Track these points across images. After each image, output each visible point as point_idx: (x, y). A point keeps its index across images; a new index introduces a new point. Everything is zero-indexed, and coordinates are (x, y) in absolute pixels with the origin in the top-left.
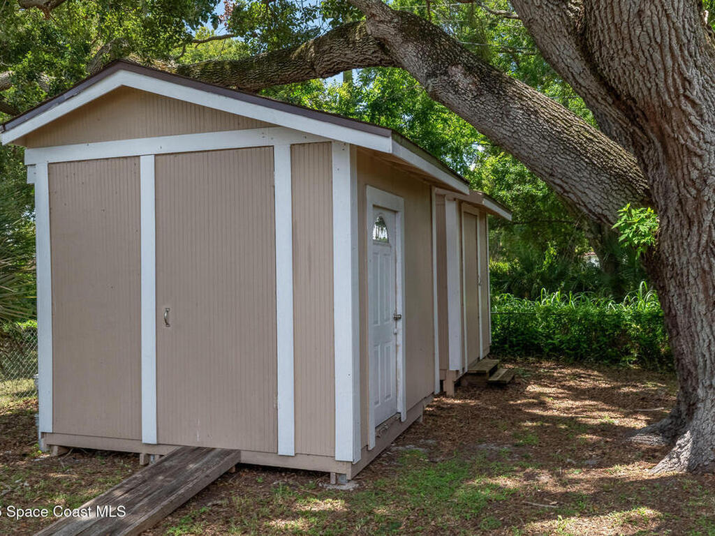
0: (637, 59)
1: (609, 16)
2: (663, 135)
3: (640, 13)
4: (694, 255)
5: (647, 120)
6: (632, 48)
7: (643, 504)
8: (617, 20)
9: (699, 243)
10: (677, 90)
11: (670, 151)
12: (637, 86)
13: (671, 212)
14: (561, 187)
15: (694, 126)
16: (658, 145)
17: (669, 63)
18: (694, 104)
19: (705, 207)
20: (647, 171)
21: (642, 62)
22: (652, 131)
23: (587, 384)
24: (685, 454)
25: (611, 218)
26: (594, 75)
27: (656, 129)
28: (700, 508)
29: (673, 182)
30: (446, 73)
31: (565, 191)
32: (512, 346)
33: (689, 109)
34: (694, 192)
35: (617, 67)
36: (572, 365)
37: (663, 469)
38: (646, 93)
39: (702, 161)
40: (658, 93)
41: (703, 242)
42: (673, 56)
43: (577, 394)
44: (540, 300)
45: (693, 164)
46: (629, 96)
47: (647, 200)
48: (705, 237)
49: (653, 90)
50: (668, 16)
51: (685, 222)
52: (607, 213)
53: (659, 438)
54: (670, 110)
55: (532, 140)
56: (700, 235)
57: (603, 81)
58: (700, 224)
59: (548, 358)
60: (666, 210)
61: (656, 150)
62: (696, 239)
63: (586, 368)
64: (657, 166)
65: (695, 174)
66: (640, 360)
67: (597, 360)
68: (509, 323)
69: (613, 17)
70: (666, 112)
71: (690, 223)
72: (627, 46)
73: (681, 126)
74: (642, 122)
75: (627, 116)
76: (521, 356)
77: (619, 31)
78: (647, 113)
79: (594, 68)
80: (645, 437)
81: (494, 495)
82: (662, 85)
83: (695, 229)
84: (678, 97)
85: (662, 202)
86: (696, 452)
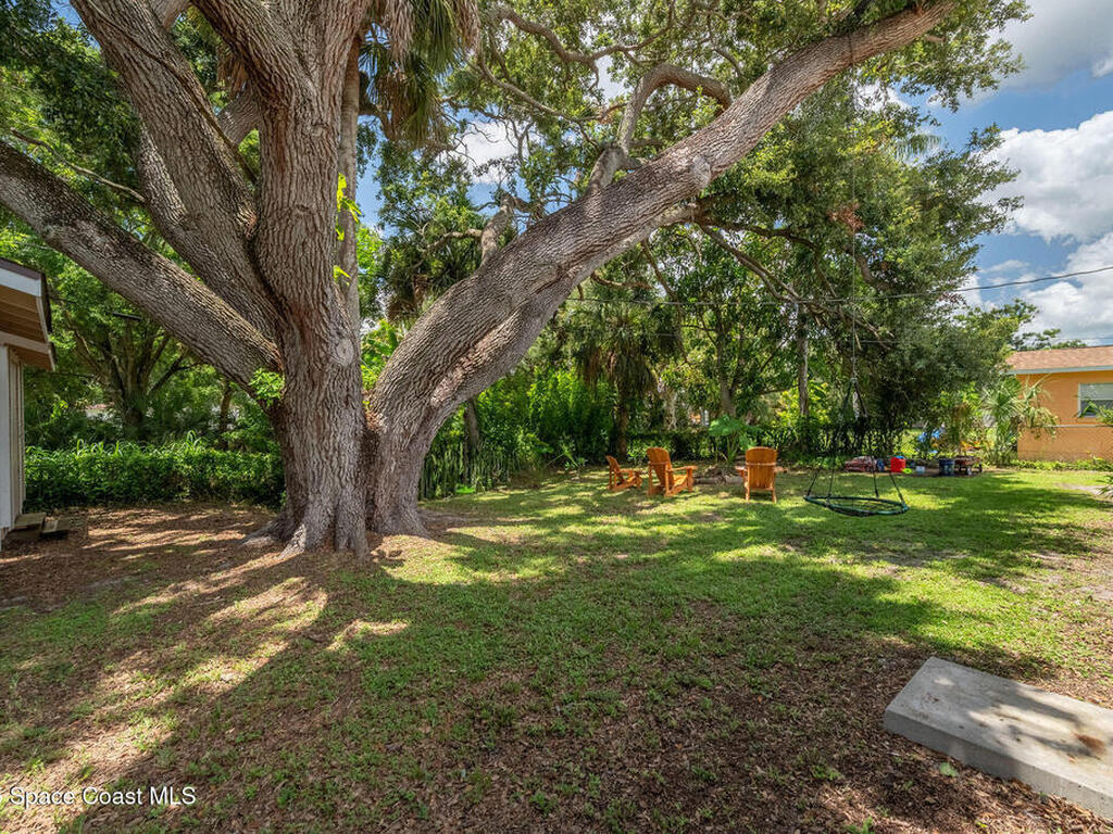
0: (296, 272)
1: (281, 238)
2: (302, 325)
3: (304, 244)
4: (313, 406)
5: (292, 313)
6: (294, 264)
7: (288, 577)
8: (286, 242)
9: (317, 400)
10: (319, 299)
11: (307, 337)
12: (290, 290)
13: (300, 377)
14: (203, 351)
15: (324, 322)
16: (297, 331)
17: (317, 280)
18: (326, 309)
19: (325, 376)
20: (283, 347)
21: (299, 275)
22: (294, 321)
23: (152, 520)
24: (303, 540)
25: (244, 378)
26: (256, 273)
27: (298, 320)
28: (327, 567)
29: (306, 358)
30: (74, 225)
31: (205, 354)
32: (47, 497)
33: (324, 312)
34: (320, 366)
35: (278, 274)
36: (124, 508)
37: (289, 553)
38: (296, 296)
39: (328, 347)
40: (305, 298)
41: (321, 398)
42: (320, 277)
43: (152, 528)
44: (76, 451)
45: (322, 348)
46: (282, 295)
47: (273, 367)
48: (322, 395)
49: (302, 296)
50: (322, 252)
51: (310, 385)
52: (241, 374)
53: (269, 538)
54: (311, 310)
55: (177, 309)
56: (319, 394)
57: (263, 280)
58: (320, 387)
59: (95, 505)
60: (296, 376)
61: (294, 334)
62: (316, 396)
63: (141, 508)
64: (293, 345)
65: (322, 354)
66: (193, 494)
67: (149, 500)
68: (41, 476)
69: (284, 240)
70: (308, 313)
71: (314, 385)
72: (291, 261)
73: (317, 322)
74: (288, 315)
75: (276, 308)
76: (59, 507)
77: (286, 249)
78: (293, 310)
79: (257, 269)
80: (257, 540)
81: (153, 612)
82: (309, 293)
83: (316, 390)
84: (318, 303)
85: (293, 370)
86: (309, 538)
